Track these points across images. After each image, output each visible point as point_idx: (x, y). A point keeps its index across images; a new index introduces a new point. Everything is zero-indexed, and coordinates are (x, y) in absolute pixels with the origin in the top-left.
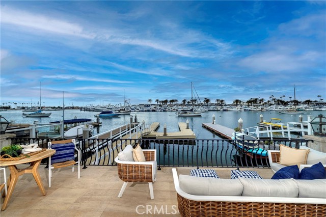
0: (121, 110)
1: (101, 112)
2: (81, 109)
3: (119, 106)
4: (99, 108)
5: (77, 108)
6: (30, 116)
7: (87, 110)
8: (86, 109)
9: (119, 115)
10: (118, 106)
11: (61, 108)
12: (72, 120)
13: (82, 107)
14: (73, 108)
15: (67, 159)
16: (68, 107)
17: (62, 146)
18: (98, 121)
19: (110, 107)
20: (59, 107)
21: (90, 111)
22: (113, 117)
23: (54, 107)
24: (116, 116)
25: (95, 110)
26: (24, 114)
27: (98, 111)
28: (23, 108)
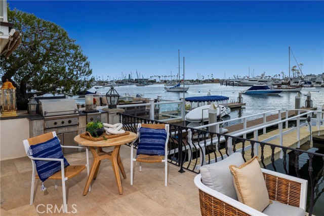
0: (283, 84)
1: (250, 87)
2: (222, 82)
3: (281, 78)
4: (247, 81)
5: (217, 81)
6: (170, 90)
7: (229, 85)
8: (228, 83)
9: (280, 92)
10: (278, 78)
11: (199, 81)
12: (204, 97)
13: (223, 80)
14: (213, 81)
15: (155, 151)
16: (207, 80)
17: (151, 131)
18: (240, 101)
19: (263, 79)
20: (197, 80)
21: (233, 85)
22: (271, 95)
23: (193, 80)
24: (275, 94)
25: (240, 84)
26: (165, 88)
27: (245, 85)
28: (165, 82)
